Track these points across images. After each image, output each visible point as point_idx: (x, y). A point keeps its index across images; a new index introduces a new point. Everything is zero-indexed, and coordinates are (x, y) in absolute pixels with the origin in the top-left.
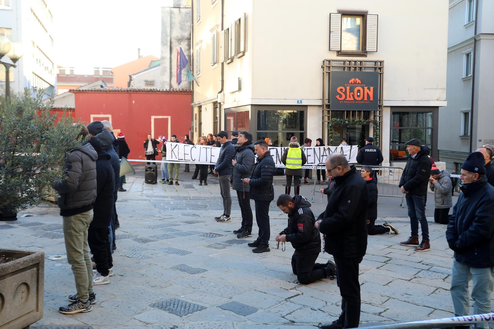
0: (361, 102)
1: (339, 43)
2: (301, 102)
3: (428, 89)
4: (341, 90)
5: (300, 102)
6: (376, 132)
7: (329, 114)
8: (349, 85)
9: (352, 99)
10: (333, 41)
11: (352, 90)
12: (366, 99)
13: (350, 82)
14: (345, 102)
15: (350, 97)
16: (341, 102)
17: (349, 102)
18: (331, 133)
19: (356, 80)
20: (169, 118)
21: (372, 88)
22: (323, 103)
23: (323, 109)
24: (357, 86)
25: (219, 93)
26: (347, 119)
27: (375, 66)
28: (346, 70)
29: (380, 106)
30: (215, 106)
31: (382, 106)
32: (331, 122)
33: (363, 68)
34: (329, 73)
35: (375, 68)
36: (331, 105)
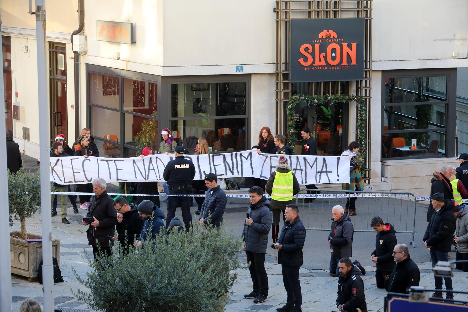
0: (338, 68)
2: (242, 68)
3: (440, 40)
4: (307, 49)
5: (240, 69)
6: (361, 115)
7: (288, 89)
8: (318, 41)
9: (323, 63)
11: (323, 49)
12: (345, 62)
13: (320, 37)
14: (313, 68)
15: (320, 61)
16: (306, 69)
17: (318, 68)
18: (292, 119)
19: (329, 33)
21: (354, 45)
22: (277, 69)
23: (277, 79)
24: (331, 42)
25: (75, 33)
26: (316, 96)
27: (358, 7)
28: (314, 16)
29: (366, 72)
30: (53, 48)
31: (369, 71)
32: (291, 102)
33: (340, 11)
34: (286, 22)
35: (358, 11)
36: (290, 75)
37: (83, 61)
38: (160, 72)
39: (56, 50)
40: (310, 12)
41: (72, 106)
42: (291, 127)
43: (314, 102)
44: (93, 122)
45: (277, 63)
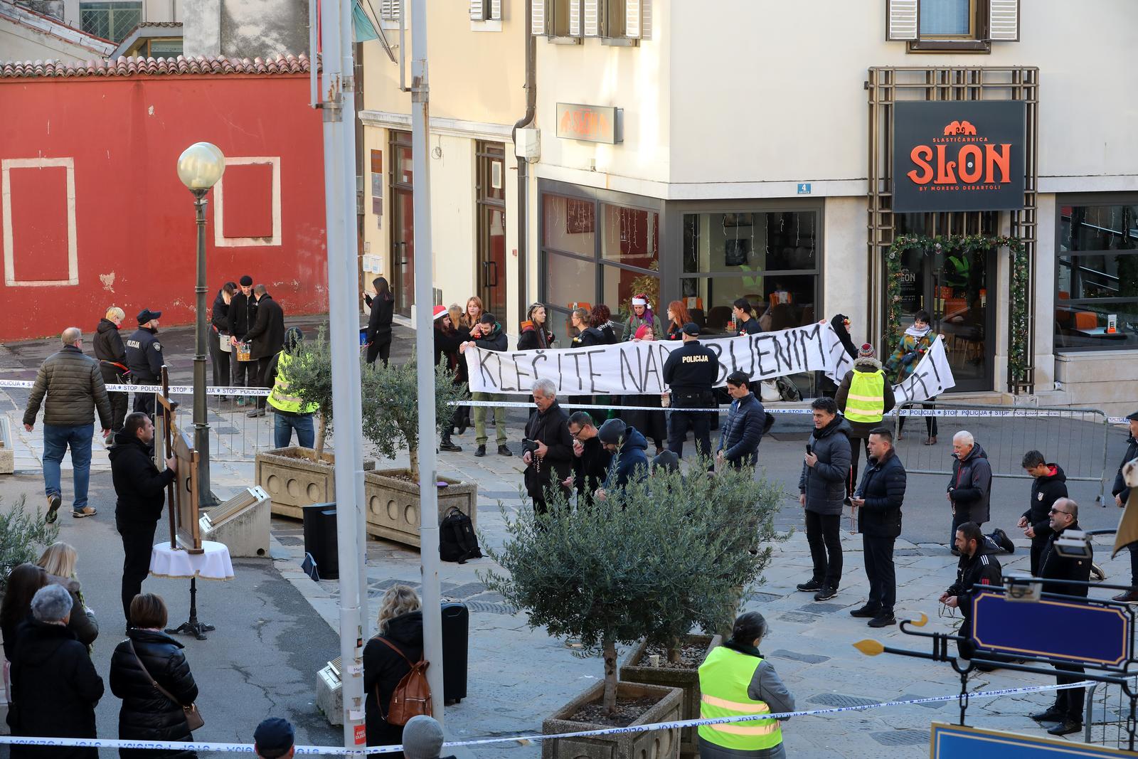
0: (978, 188)
1: (913, 19)
2: (809, 187)
4: (922, 155)
5: (804, 188)
6: (1018, 272)
7: (890, 225)
8: (943, 140)
9: (952, 179)
10: (897, 14)
11: (951, 154)
12: (990, 178)
13: (946, 133)
14: (933, 188)
15: (946, 175)
16: (921, 189)
17: (943, 188)
18: (896, 278)
19: (962, 126)
20: (276, 162)
21: (1006, 148)
22: (871, 190)
23: (871, 206)
24: (967, 143)
25: (520, 125)
26: (939, 237)
27: (1014, 82)
28: (935, 96)
29: (1028, 195)
30: (483, 151)
31: (1033, 194)
32: (894, 247)
33: (981, 89)
34: (887, 107)
35: (1014, 89)
36: (893, 199)
37: (533, 173)
38: (664, 193)
39: (489, 155)
40: (928, 90)
41: (514, 252)
42: (894, 292)
43: (935, 247)
44: (550, 280)
45: (871, 179)
